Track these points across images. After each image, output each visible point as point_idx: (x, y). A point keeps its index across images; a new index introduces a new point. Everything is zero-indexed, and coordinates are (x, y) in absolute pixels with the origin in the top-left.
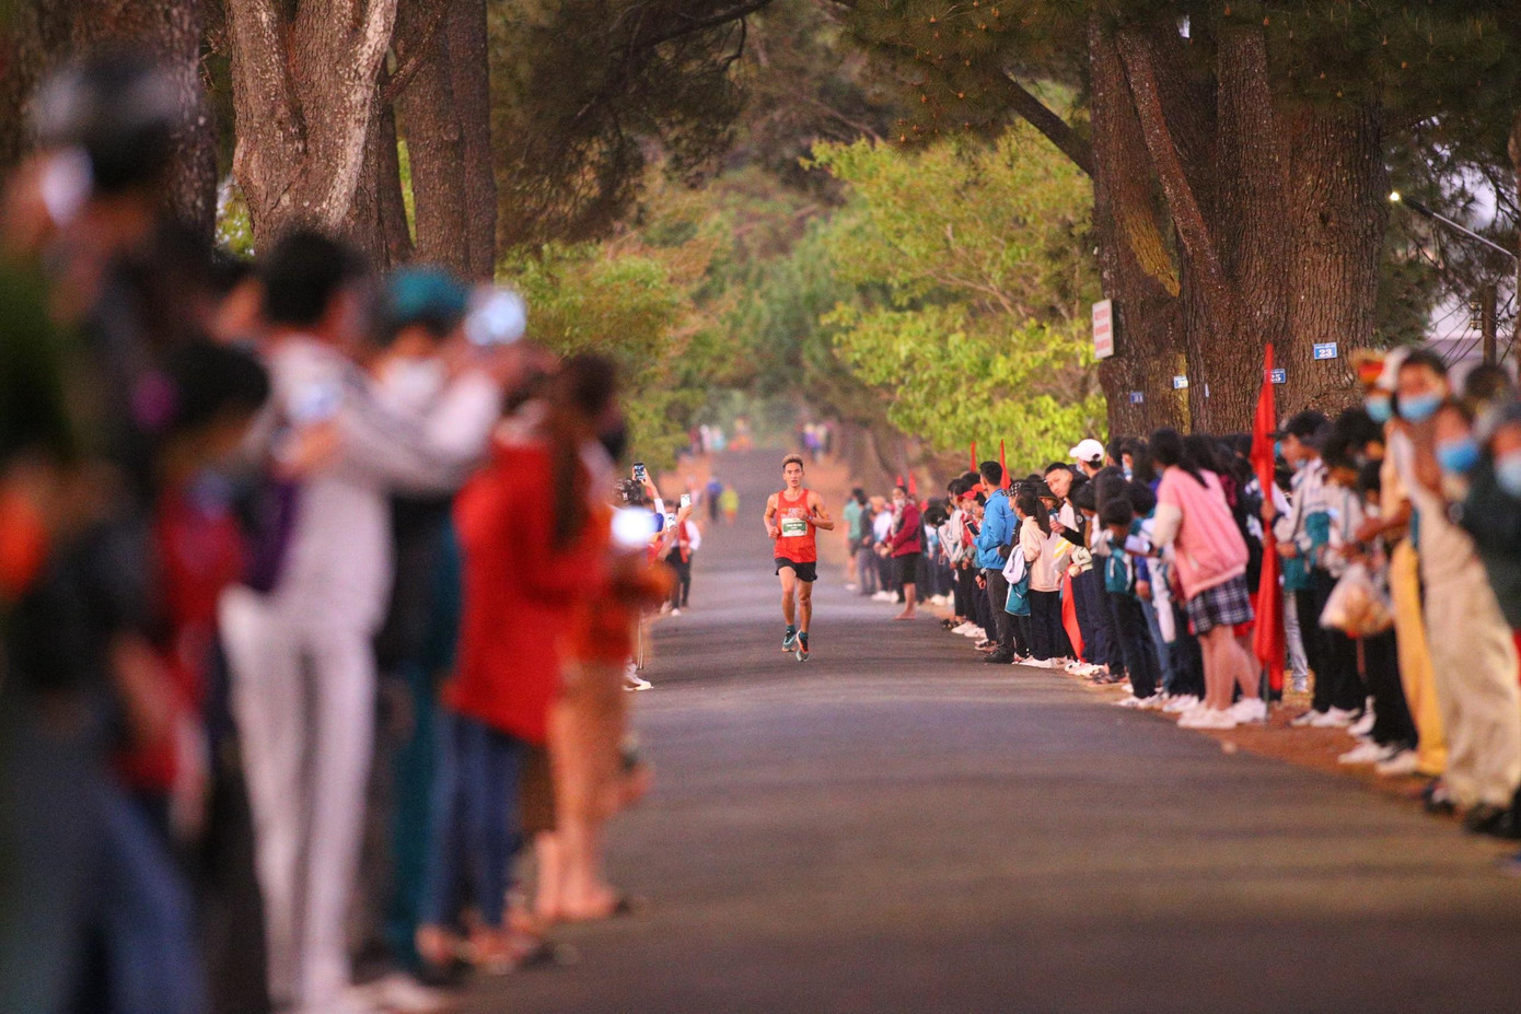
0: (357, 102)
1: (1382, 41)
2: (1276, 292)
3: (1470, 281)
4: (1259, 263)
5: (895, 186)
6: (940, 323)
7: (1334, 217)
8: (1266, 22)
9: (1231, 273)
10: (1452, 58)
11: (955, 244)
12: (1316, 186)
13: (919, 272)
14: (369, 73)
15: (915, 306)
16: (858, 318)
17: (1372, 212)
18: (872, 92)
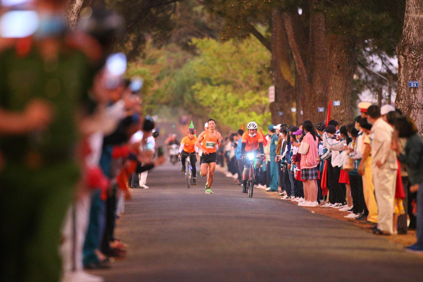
0: (73, 20)
1: (357, 18)
2: (323, 86)
3: (373, 86)
4: (318, 78)
5: (214, 51)
6: (225, 90)
7: (341, 66)
8: (325, 11)
9: (311, 80)
10: (376, 24)
11: (230, 68)
12: (337, 57)
13: (220, 75)
14: (76, 12)
15: (218, 85)
16: (202, 87)
17: (352, 65)
18: (210, 25)
